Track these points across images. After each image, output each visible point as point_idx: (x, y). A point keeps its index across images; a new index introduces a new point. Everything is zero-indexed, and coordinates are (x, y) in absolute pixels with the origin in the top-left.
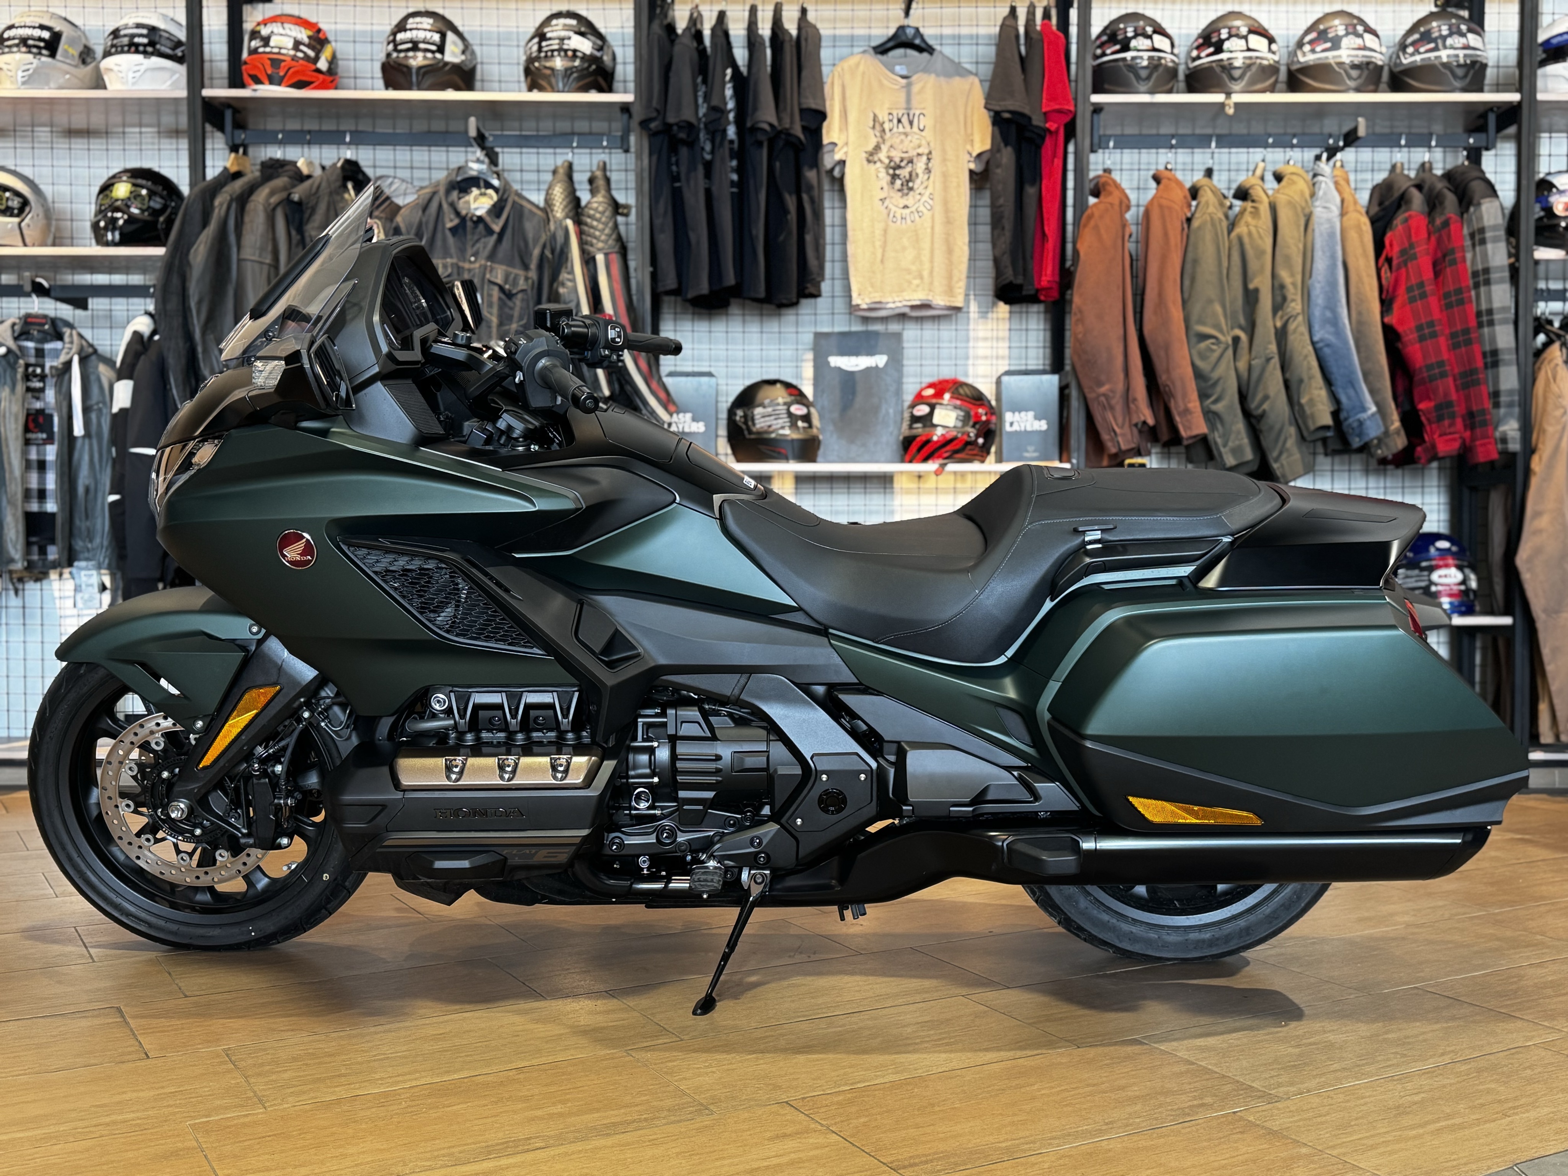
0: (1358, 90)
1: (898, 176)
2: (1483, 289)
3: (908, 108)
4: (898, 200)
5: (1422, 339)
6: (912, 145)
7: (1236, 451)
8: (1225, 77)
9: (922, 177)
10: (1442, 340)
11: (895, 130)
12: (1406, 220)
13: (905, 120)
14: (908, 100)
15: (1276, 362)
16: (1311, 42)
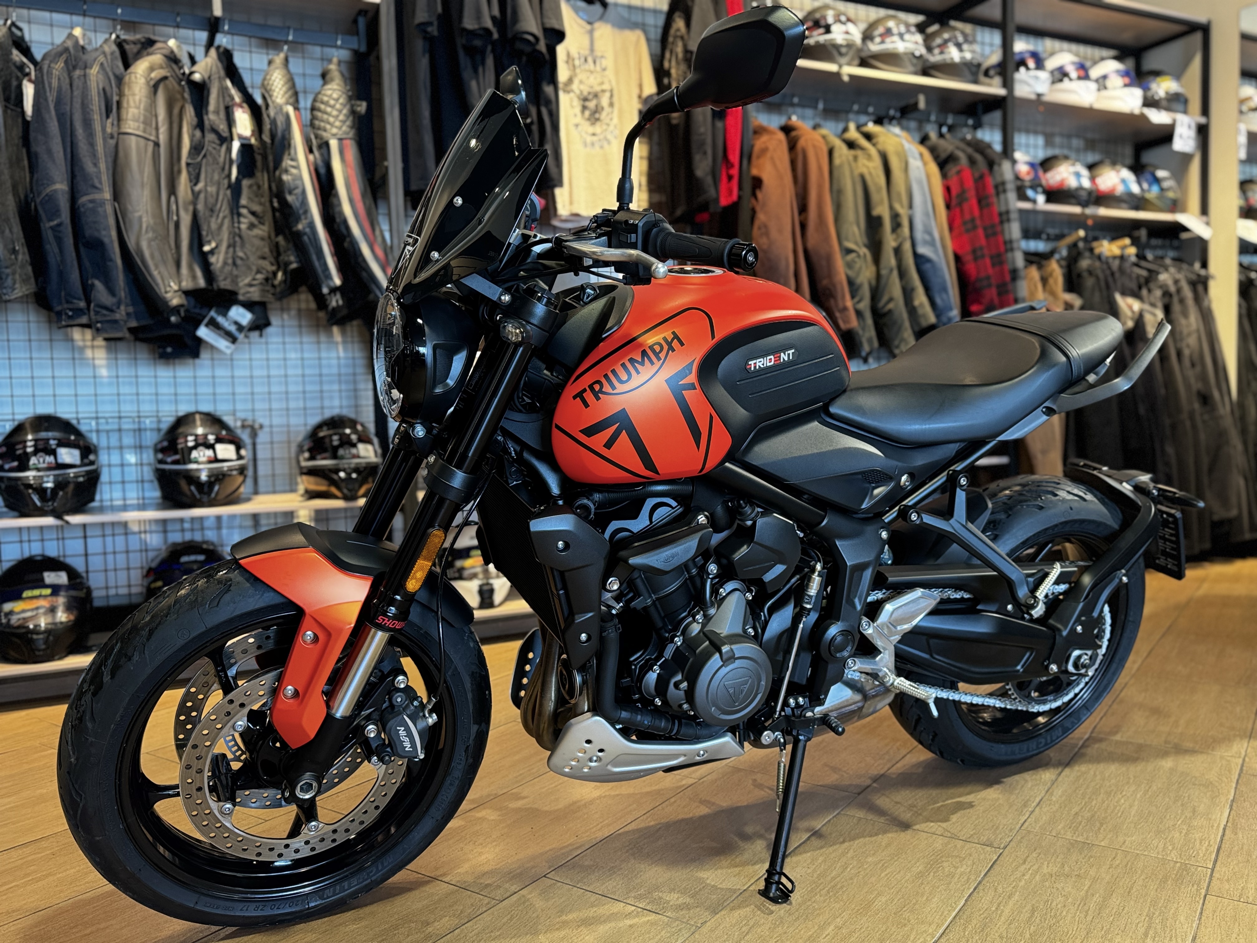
0: (916, 73)
1: (587, 107)
2: (1006, 226)
3: (592, 50)
4: (588, 128)
5: (976, 259)
6: (596, 82)
7: (870, 341)
8: (835, 53)
9: (607, 109)
10: (988, 261)
12: (959, 172)
13: (590, 60)
14: (592, 43)
15: (895, 273)
16: (881, 35)
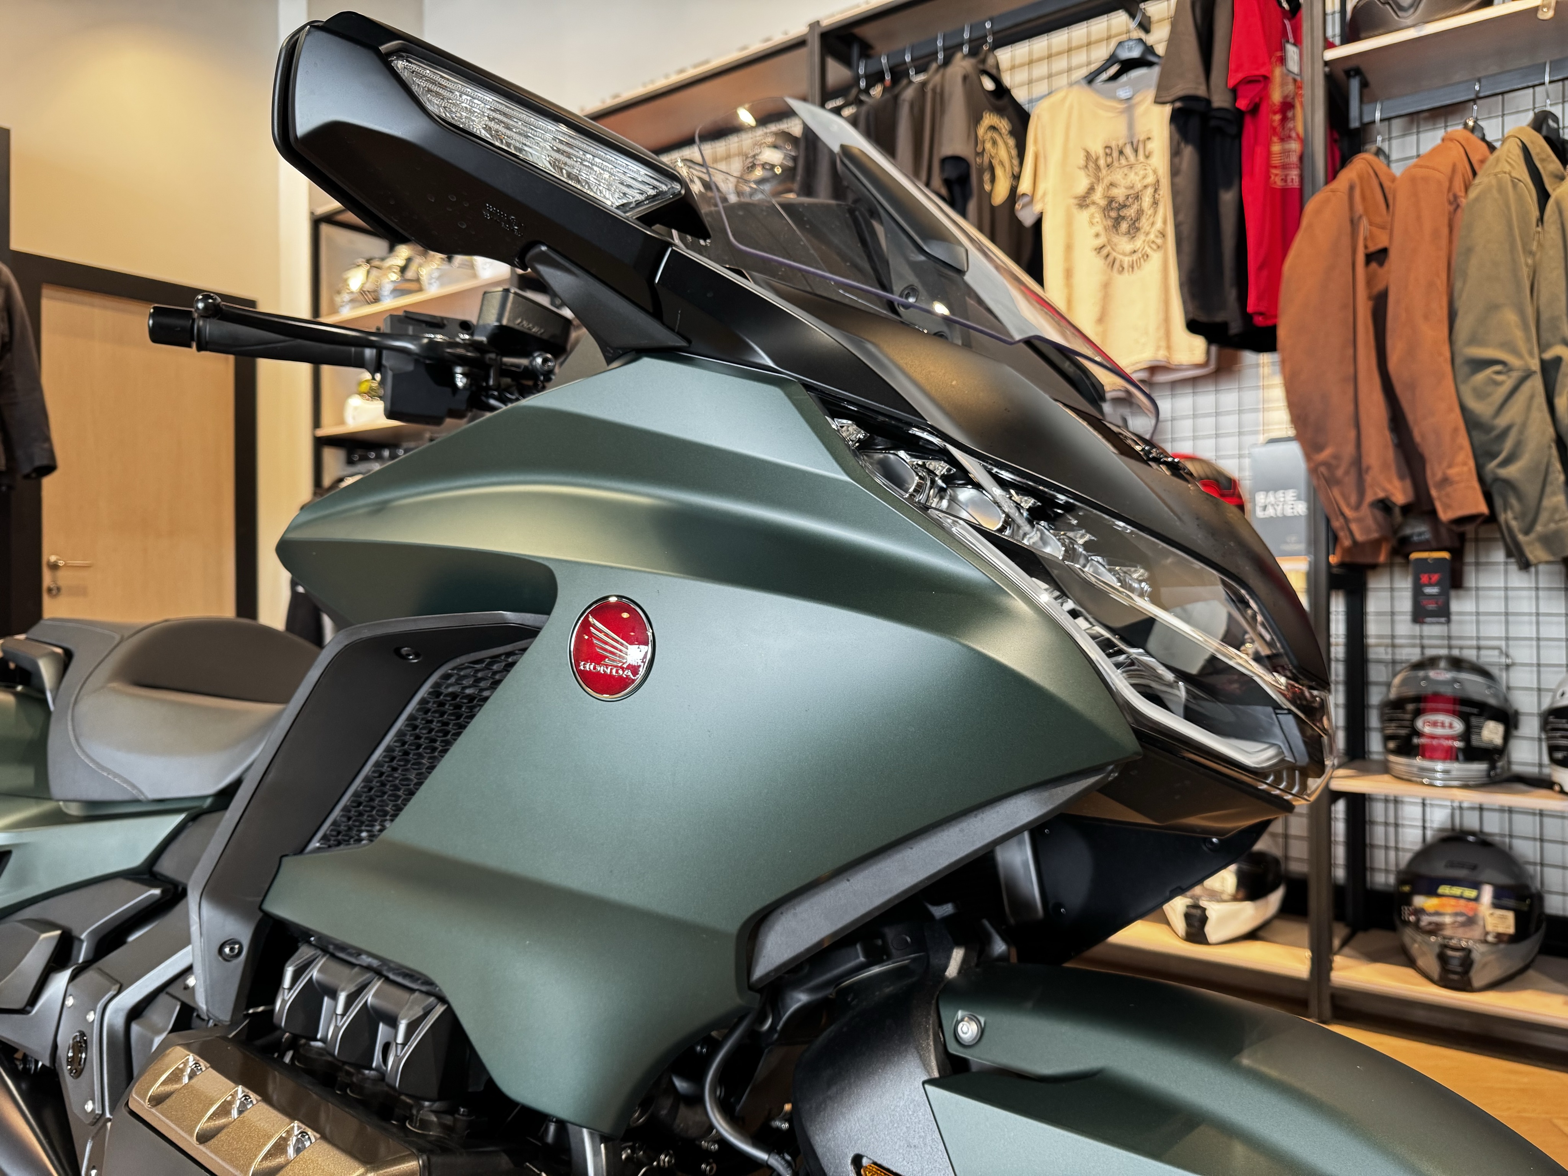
1: (1123, 218)
3: (1131, 136)
4: (1124, 245)
6: (1137, 178)
9: (1148, 214)
11: (1116, 164)
13: (1128, 151)
14: (1131, 126)
